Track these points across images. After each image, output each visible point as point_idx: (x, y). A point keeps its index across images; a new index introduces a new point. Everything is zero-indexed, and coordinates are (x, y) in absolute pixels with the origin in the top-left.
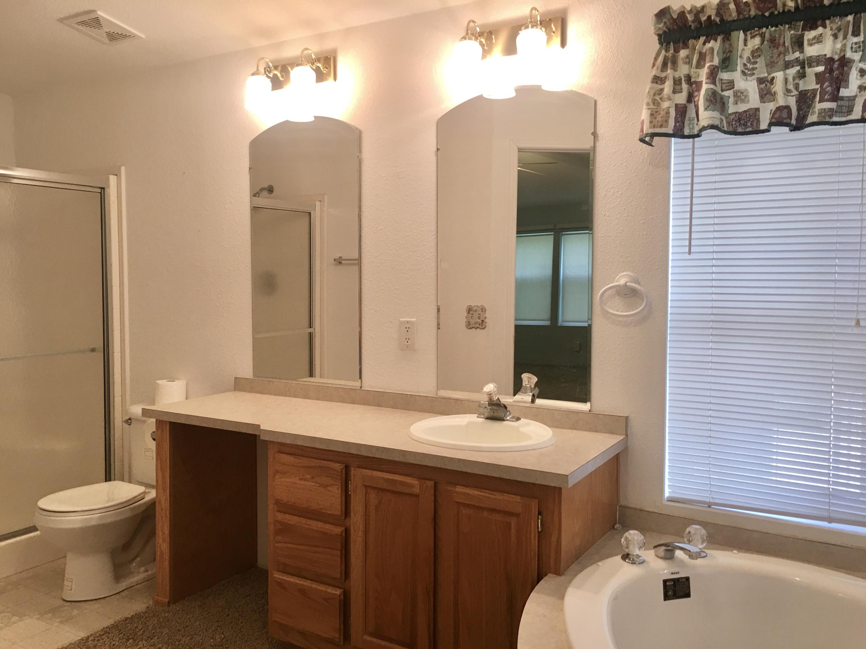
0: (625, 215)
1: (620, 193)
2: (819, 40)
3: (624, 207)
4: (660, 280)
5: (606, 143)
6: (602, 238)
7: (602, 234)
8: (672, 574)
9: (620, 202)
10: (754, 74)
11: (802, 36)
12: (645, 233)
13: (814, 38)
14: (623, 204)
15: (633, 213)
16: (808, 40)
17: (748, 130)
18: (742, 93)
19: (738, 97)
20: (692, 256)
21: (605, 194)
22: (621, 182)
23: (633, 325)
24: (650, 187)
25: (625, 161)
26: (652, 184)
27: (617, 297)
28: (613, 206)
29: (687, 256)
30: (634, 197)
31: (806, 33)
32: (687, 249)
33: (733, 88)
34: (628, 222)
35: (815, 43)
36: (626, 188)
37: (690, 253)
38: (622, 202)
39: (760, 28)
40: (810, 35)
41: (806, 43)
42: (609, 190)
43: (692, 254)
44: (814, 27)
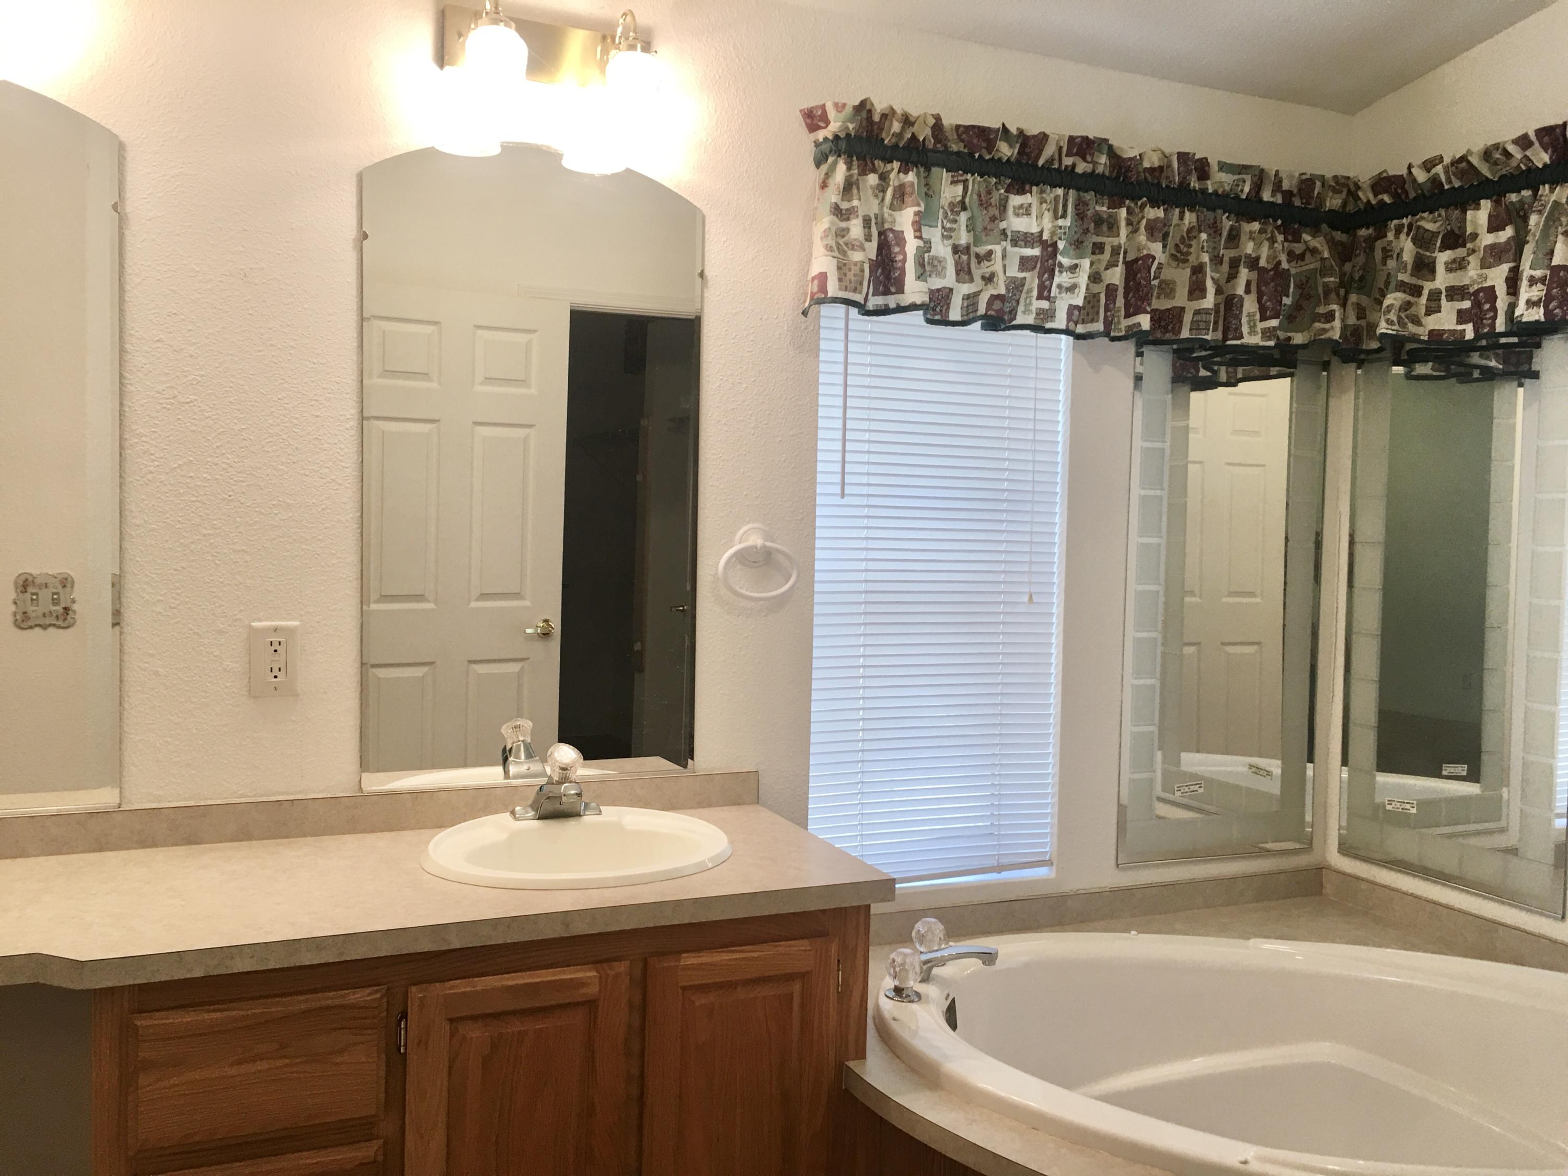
0: (752, 426)
1: (745, 386)
2: (1025, 210)
3: (750, 412)
4: (806, 537)
5: (719, 295)
6: (714, 463)
7: (713, 454)
8: (946, 999)
9: (744, 401)
10: (951, 237)
11: (1007, 199)
12: (783, 459)
13: (1021, 206)
14: (748, 405)
15: (765, 422)
16: (1014, 207)
17: (937, 317)
18: (940, 262)
19: (934, 266)
20: (847, 501)
21: (719, 386)
22: (745, 367)
23: (764, 614)
24: (790, 383)
25: (752, 331)
26: (793, 378)
27: (739, 566)
28: (732, 407)
29: (838, 500)
30: (766, 395)
31: (1012, 197)
32: (838, 490)
33: (930, 251)
34: (757, 437)
35: (1023, 215)
36: (753, 380)
37: (843, 495)
38: (746, 403)
39: (966, 172)
40: (1015, 200)
41: (1010, 211)
42: (725, 378)
43: (846, 498)
44: (1021, 192)
